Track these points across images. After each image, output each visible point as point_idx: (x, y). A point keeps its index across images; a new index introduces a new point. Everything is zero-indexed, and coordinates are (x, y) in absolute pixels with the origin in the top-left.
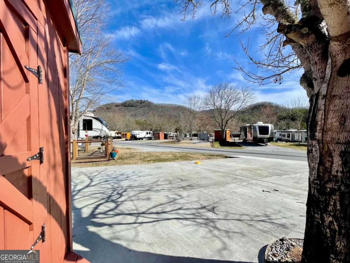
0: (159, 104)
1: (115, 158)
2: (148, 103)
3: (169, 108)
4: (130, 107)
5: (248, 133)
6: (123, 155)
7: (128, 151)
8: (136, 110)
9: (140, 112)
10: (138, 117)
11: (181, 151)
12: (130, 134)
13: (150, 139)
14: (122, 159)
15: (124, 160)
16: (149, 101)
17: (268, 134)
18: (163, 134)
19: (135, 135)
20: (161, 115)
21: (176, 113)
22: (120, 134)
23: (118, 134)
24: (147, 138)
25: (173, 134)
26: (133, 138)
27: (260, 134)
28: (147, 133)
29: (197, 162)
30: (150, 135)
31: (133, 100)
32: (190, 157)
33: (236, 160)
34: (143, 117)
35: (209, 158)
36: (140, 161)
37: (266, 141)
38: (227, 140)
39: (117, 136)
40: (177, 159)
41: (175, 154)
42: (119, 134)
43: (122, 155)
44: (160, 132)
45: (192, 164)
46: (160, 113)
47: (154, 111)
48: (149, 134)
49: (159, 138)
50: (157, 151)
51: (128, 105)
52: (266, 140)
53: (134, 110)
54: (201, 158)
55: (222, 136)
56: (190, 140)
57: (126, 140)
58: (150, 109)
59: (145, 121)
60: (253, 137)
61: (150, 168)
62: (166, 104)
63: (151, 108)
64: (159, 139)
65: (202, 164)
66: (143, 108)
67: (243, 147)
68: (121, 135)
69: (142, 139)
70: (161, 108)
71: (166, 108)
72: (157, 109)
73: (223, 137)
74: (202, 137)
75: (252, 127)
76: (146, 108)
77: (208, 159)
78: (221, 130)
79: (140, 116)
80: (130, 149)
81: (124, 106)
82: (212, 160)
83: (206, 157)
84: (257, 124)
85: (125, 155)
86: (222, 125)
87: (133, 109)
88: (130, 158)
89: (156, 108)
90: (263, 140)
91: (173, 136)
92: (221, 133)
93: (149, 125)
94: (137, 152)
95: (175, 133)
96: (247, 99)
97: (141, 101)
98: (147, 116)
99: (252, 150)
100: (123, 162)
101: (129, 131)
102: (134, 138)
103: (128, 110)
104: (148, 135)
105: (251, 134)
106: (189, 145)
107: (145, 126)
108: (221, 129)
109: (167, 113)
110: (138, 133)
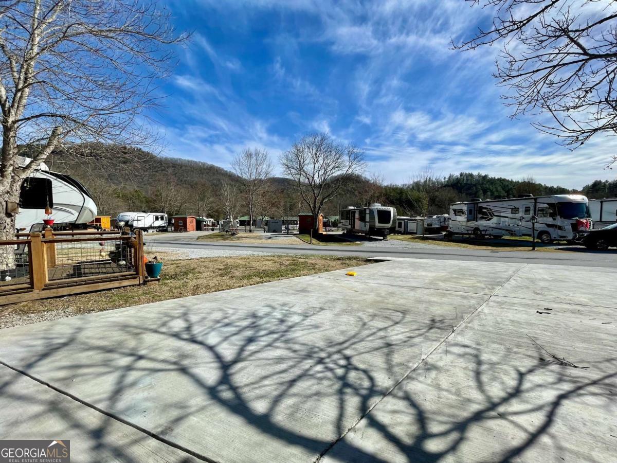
1: (159, 277)
2: (141, 154)
3: (190, 168)
5: (357, 220)
18: (193, 220)
21: (204, 180)
24: (156, 228)
27: (379, 222)
28: (157, 218)
29: (350, 273)
30: (163, 222)
34: (129, 183)
37: (386, 233)
38: (320, 231)
44: (187, 216)
48: (160, 219)
49: (185, 229)
56: (249, 232)
64: (187, 231)
67: (357, 242)
69: (146, 230)
70: (173, 167)
71: (184, 168)
72: (163, 168)
74: (273, 227)
75: (367, 210)
79: (123, 181)
84: (375, 207)
86: (315, 207)
89: (160, 166)
92: (309, 220)
97: (125, 148)
98: (139, 183)
104: (159, 223)
108: (313, 214)
109: (185, 179)
110: (136, 218)
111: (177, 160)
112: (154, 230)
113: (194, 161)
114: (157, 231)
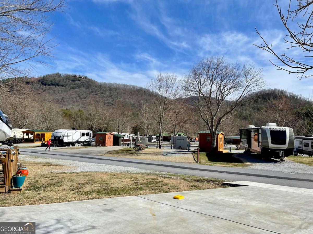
1: (21, 188)
2: (86, 81)
3: (122, 91)
4: (53, 86)
5: (252, 140)
6: (37, 179)
7: (46, 170)
8: (63, 92)
9: (71, 95)
10: (67, 103)
11: (146, 171)
12: (51, 134)
13: (87, 144)
14: (35, 190)
15: (39, 192)
17: (284, 143)
18: (112, 136)
19: (60, 137)
20: (108, 103)
21: (134, 100)
22: (32, 134)
23: (27, 135)
24: (82, 142)
25: (128, 135)
26: (56, 143)
27: (273, 143)
28: (83, 135)
29: (177, 197)
30: (88, 137)
31: (60, 74)
32: (163, 185)
33: (242, 191)
34: (76, 104)
35: (196, 187)
36: (71, 192)
37: (282, 155)
38: (220, 150)
39: (26, 137)
40: (141, 189)
41: (135, 178)
42: (30, 135)
43: (34, 178)
44: (107, 133)
45: (168, 200)
46: (108, 100)
47: (96, 95)
48: (85, 135)
49: (103, 144)
50: (102, 171)
51: (50, 83)
52: (282, 153)
53: (60, 92)
54: (181, 186)
55: (211, 143)
56: (157, 147)
57: (44, 145)
58: (89, 91)
59: (79, 111)
60: (262, 147)
61: (92, 210)
62: (119, 84)
63: (91, 90)
64: (105, 146)
65: (186, 199)
66: (76, 90)
67: (247, 163)
68: (33, 136)
69: (73, 144)
70: (110, 90)
71: (118, 91)
72: (102, 91)
73: (214, 144)
74: (179, 143)
75: (260, 130)
76: (83, 89)
77: (193, 188)
78: (209, 132)
79: (71, 102)
80: (51, 165)
81: (42, 83)
82: (202, 192)
83: (190, 184)
84: (268, 127)
85: (42, 179)
86: (212, 126)
88: (52, 187)
89: (99, 90)
90: (278, 153)
91: (128, 140)
92: (209, 138)
93: (87, 119)
94: (64, 173)
95: (132, 135)
96: (252, 86)
97: (75, 76)
98: (83, 104)
99: (261, 170)
100: (38, 196)
101: (50, 129)
102: (58, 142)
103: (50, 91)
104: (85, 138)
105: (259, 142)
106: (157, 157)
107: (79, 120)
108: (211, 132)
109: (119, 100)
110: (66, 134)
111: (113, 85)
112: (80, 144)
113: (126, 85)
114: (82, 145)
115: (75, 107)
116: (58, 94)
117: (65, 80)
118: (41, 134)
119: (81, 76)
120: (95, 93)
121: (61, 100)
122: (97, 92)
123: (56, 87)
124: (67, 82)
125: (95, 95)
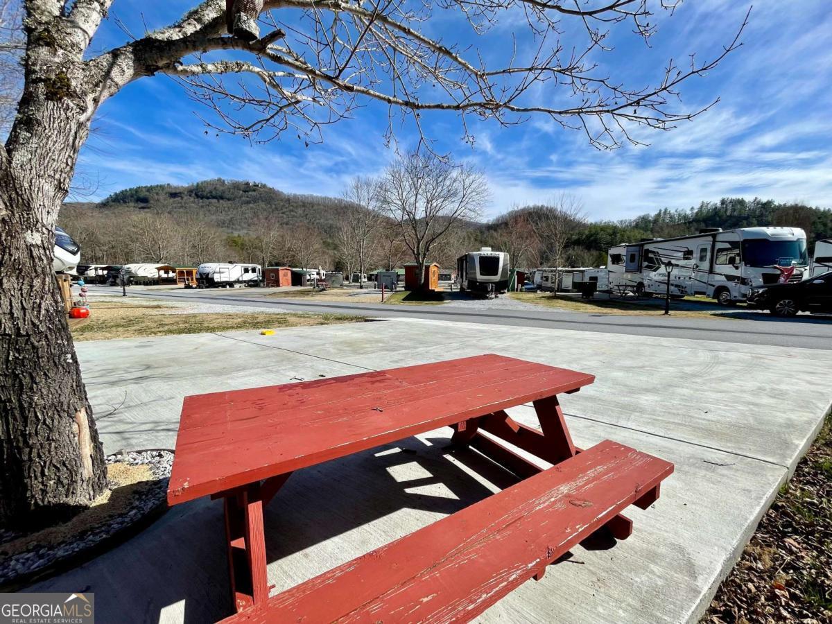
0: (295, 196)
2: (266, 192)
4: (215, 201)
8: (231, 210)
9: (243, 213)
10: (239, 227)
13: (253, 284)
16: (270, 185)
17: (496, 274)
18: (287, 273)
22: (173, 272)
23: (167, 272)
24: (245, 282)
26: (203, 283)
27: (481, 274)
28: (246, 271)
30: (255, 275)
31: (224, 181)
38: (432, 288)
39: (164, 275)
42: (171, 272)
47: (283, 213)
48: (250, 272)
49: (276, 283)
51: (209, 195)
52: (492, 287)
53: (226, 209)
55: (416, 279)
56: (358, 287)
57: (188, 287)
58: (271, 207)
59: (257, 238)
62: (317, 197)
63: (274, 206)
64: (278, 286)
66: (251, 205)
68: (174, 274)
69: (231, 284)
70: (303, 206)
72: (291, 208)
73: (421, 280)
74: (384, 281)
76: (263, 205)
78: (416, 264)
79: (245, 226)
81: (196, 195)
86: (419, 254)
87: (225, 205)
90: (487, 287)
97: (247, 184)
102: (207, 281)
103: (210, 208)
104: (250, 276)
106: (336, 298)
110: (218, 270)
112: (243, 285)
114: (245, 286)
115: (251, 233)
116: (224, 213)
117: (231, 190)
118: (187, 272)
119: (257, 183)
120: (281, 212)
121: (230, 221)
122: (285, 210)
123: (219, 201)
124: (236, 193)
125: (281, 215)
